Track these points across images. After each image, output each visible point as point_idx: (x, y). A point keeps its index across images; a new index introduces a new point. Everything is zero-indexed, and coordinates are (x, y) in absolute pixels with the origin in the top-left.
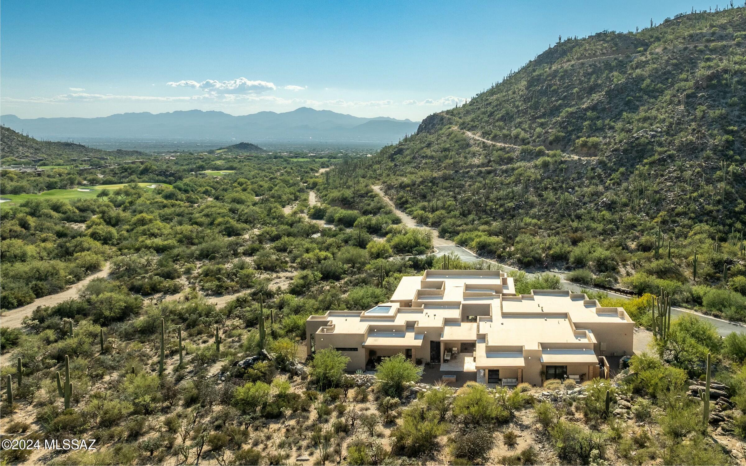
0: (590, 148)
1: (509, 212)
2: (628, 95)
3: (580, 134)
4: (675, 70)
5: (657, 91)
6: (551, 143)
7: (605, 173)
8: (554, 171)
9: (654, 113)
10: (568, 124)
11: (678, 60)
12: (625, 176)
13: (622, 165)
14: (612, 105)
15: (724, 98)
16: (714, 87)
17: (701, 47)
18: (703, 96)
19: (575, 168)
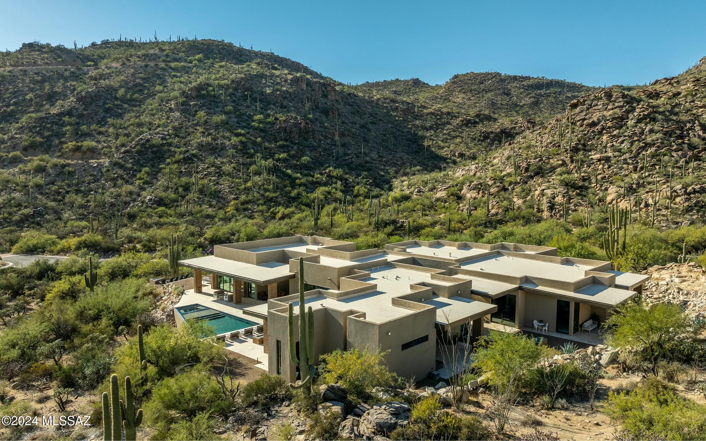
0: (85, 153)
1: (27, 220)
2: (104, 103)
3: (63, 139)
4: (145, 83)
5: (135, 100)
6: (25, 149)
7: (127, 174)
8: (58, 175)
9: (145, 118)
10: (41, 129)
11: (145, 75)
12: (154, 175)
13: (143, 166)
14: (89, 111)
15: (217, 107)
16: (203, 97)
17: (162, 65)
18: (196, 104)
19: (84, 170)
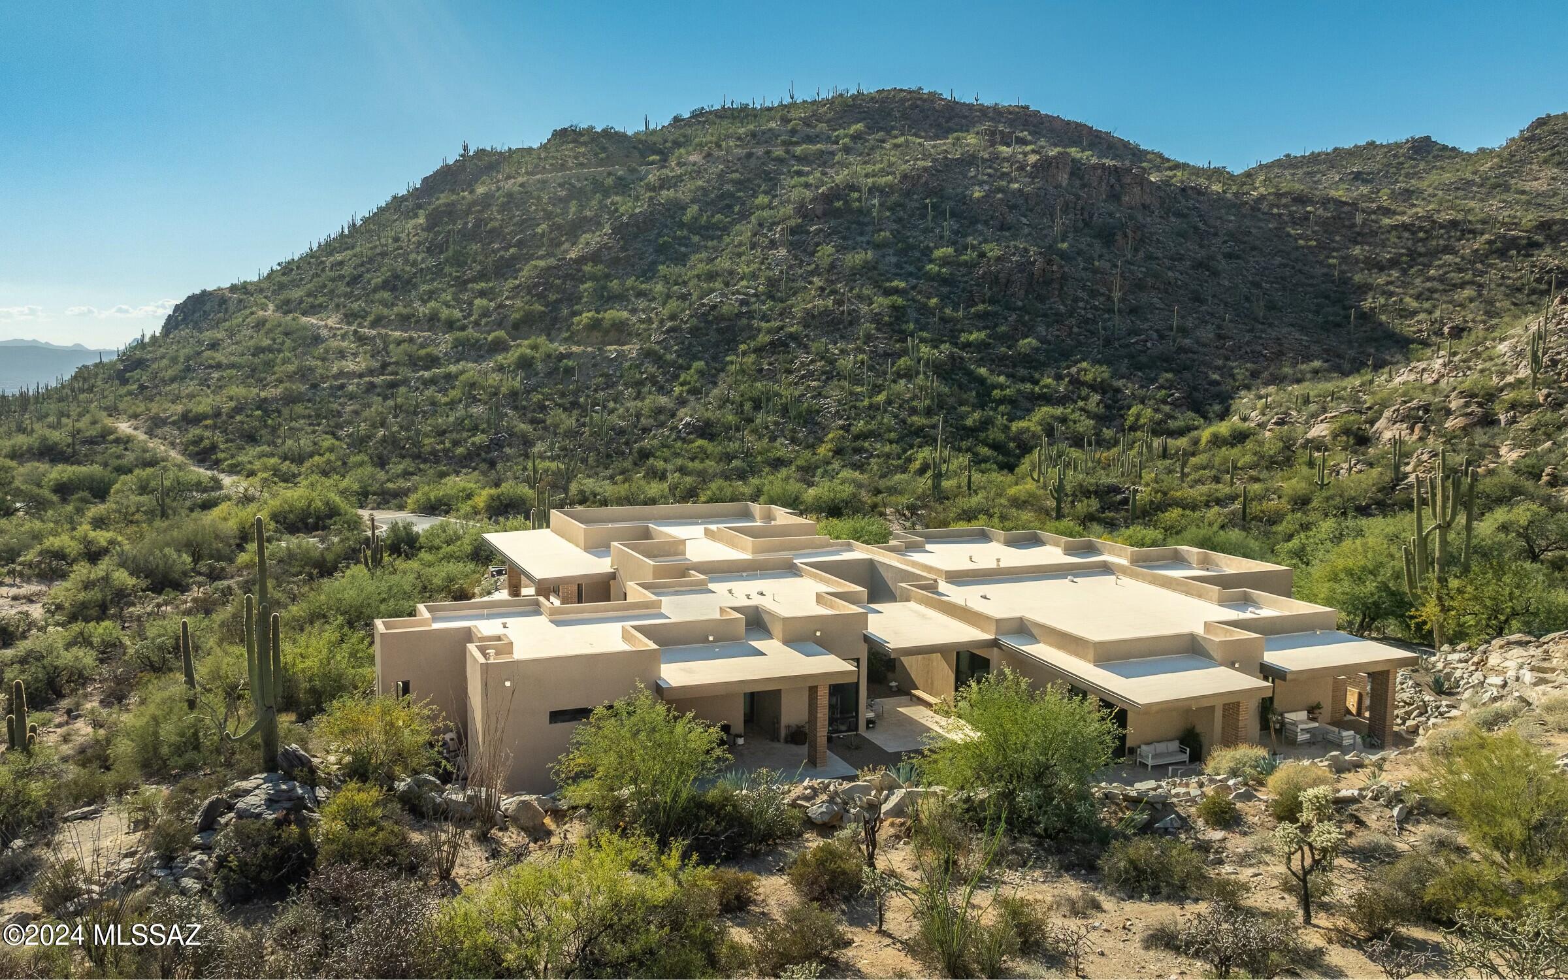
0: (607, 332)
1: (478, 454)
2: (659, 235)
3: (576, 307)
4: (739, 190)
5: (715, 227)
6: (516, 326)
7: (664, 374)
8: (549, 375)
9: (724, 263)
10: (545, 289)
11: (742, 174)
12: (710, 378)
13: (695, 358)
14: (630, 253)
15: (861, 234)
16: (837, 214)
17: (779, 152)
18: (821, 230)
19: (594, 365)
